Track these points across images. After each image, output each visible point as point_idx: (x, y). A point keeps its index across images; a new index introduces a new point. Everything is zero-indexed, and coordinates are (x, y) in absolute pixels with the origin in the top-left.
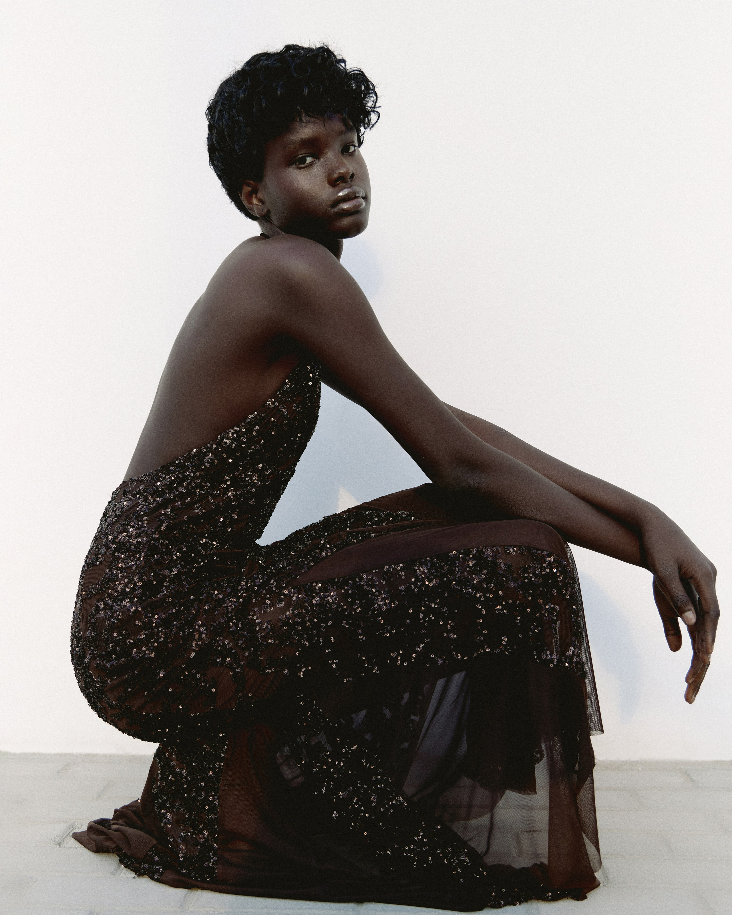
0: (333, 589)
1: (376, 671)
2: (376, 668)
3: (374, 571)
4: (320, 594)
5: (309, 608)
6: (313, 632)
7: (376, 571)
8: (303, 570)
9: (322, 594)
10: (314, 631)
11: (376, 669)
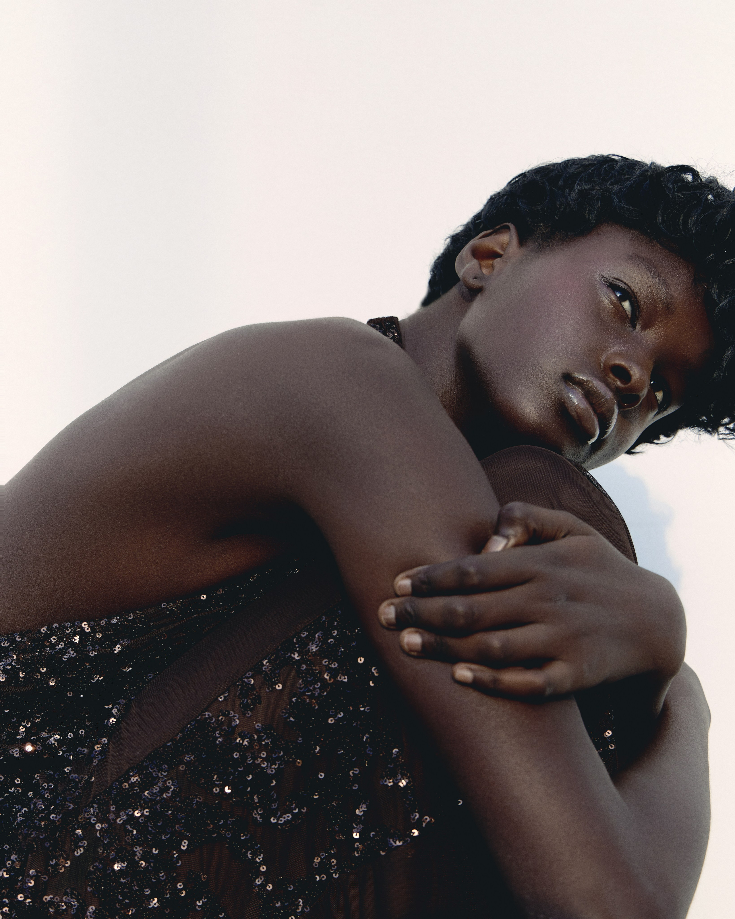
0: (163, 773)
1: (303, 908)
2: (300, 902)
3: (221, 698)
4: (144, 795)
5: (135, 832)
6: (159, 876)
7: (225, 697)
8: (94, 761)
9: (147, 792)
10: (161, 875)
11: (301, 904)
